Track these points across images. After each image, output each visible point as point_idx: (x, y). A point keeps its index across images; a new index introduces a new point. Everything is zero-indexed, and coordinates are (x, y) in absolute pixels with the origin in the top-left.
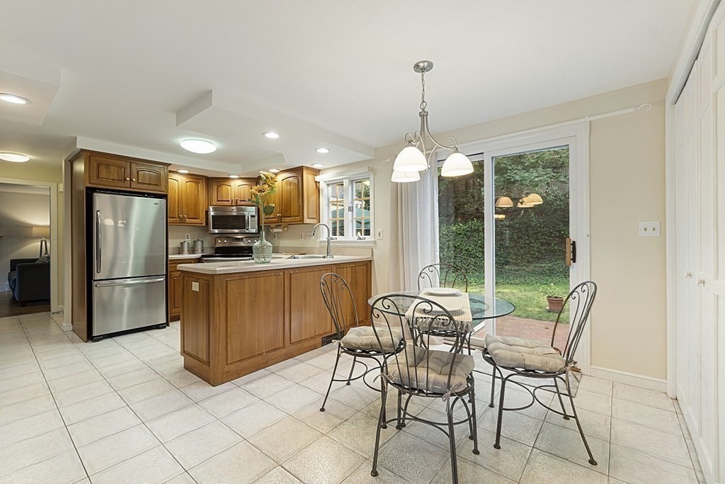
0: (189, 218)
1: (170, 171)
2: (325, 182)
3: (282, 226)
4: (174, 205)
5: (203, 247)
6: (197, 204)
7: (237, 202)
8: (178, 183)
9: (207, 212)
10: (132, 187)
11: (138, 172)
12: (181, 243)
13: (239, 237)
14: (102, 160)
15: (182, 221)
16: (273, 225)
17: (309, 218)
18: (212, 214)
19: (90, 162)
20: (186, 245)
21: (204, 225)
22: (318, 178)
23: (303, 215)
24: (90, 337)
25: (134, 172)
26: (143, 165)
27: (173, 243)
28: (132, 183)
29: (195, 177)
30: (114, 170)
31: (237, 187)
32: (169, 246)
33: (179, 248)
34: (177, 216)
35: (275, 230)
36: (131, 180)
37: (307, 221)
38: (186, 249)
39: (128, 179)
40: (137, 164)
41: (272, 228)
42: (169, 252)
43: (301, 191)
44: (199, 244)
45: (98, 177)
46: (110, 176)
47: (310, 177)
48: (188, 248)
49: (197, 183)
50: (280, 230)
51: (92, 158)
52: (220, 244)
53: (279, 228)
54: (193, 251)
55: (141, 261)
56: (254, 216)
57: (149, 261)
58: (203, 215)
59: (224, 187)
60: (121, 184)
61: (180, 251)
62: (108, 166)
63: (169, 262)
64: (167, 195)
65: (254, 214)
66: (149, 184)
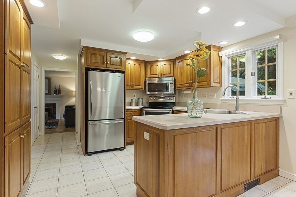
0: (136, 85)
1: (127, 59)
2: (226, 56)
3: (191, 89)
4: (128, 78)
5: (142, 102)
6: (140, 77)
7: (162, 75)
8: (131, 65)
9: (145, 82)
10: (108, 67)
11: (110, 58)
12: (132, 100)
13: (162, 96)
14: (93, 51)
15: (132, 88)
16: (184, 89)
17: (214, 82)
18: (147, 83)
19: (87, 53)
20: (134, 101)
21: (143, 89)
22: (221, 54)
23: (210, 81)
24: (87, 153)
25: (109, 58)
26: (113, 54)
27: (128, 100)
28: (108, 64)
29: (139, 62)
30: (98, 57)
31: (162, 66)
32: (126, 101)
33: (131, 102)
34: (130, 84)
35: (185, 92)
36: (107, 63)
37: (213, 84)
38: (134, 103)
39: (105, 62)
40: (110, 54)
41: (183, 91)
42: (126, 105)
43: (209, 64)
44: (141, 100)
45: (91, 61)
46: (96, 61)
47: (216, 53)
48: (135, 102)
49: (140, 65)
50: (190, 92)
51: (88, 51)
52: (152, 100)
53: (189, 91)
54: (137, 104)
55: (113, 109)
56: (172, 83)
57: (116, 109)
58: (143, 83)
59: (155, 67)
60: (102, 65)
61: (131, 104)
62: (95, 55)
63: (126, 111)
64: (125, 71)
65: (171, 82)
66: (116, 65)
